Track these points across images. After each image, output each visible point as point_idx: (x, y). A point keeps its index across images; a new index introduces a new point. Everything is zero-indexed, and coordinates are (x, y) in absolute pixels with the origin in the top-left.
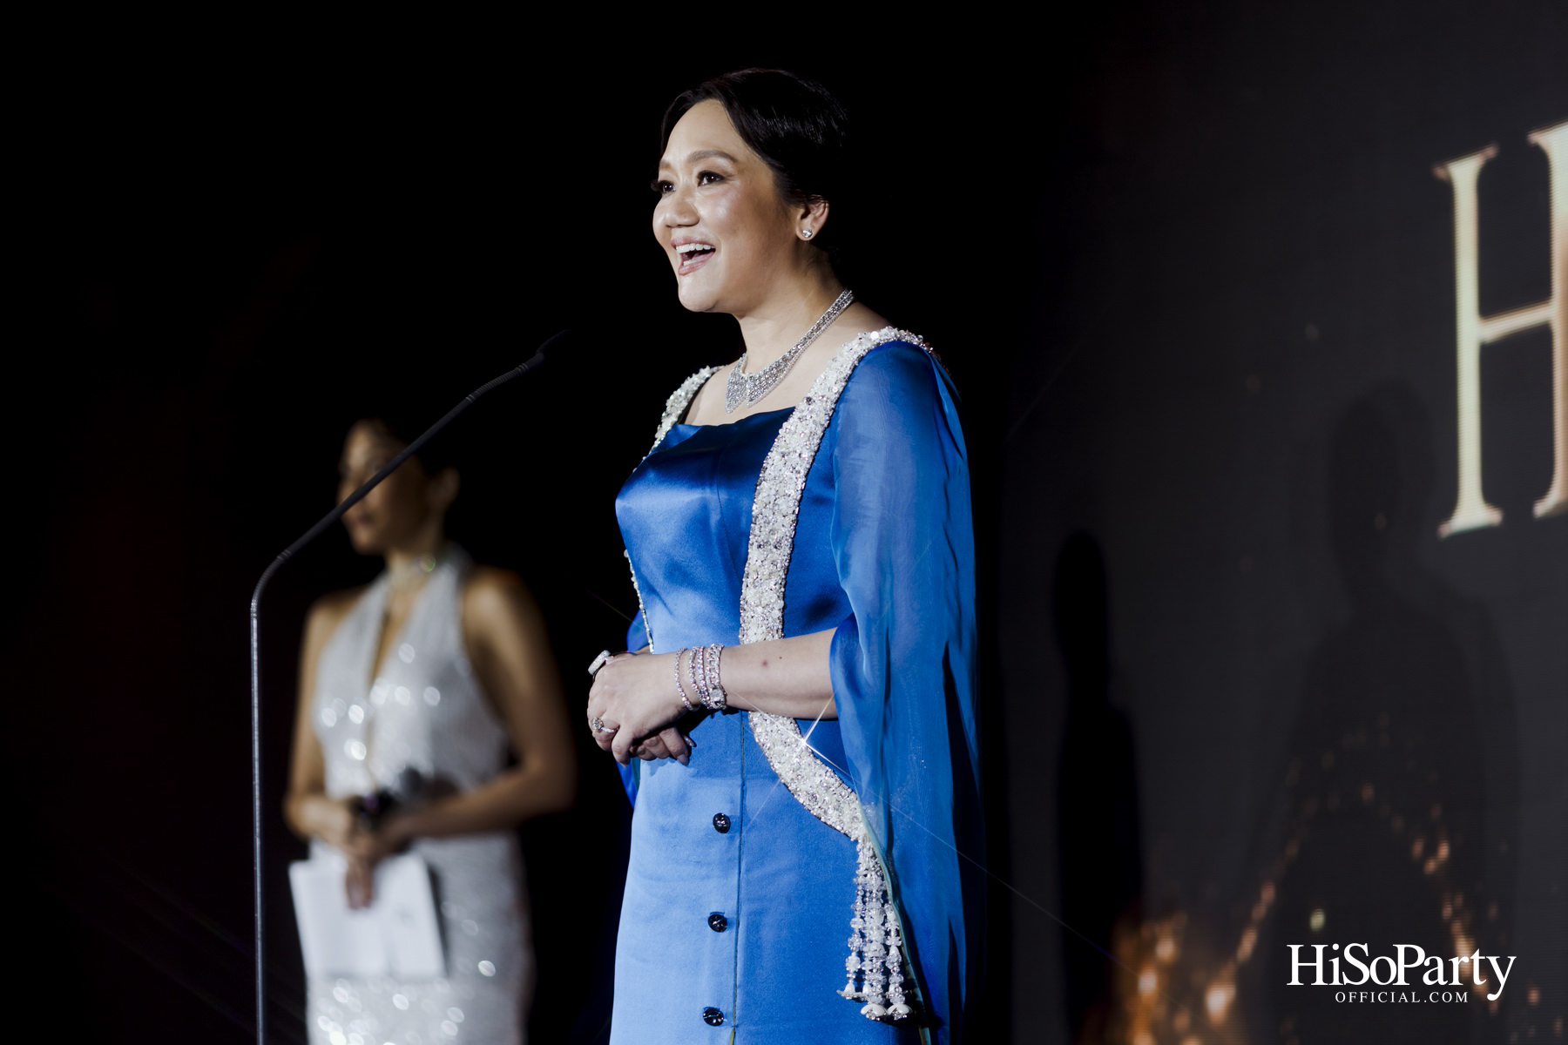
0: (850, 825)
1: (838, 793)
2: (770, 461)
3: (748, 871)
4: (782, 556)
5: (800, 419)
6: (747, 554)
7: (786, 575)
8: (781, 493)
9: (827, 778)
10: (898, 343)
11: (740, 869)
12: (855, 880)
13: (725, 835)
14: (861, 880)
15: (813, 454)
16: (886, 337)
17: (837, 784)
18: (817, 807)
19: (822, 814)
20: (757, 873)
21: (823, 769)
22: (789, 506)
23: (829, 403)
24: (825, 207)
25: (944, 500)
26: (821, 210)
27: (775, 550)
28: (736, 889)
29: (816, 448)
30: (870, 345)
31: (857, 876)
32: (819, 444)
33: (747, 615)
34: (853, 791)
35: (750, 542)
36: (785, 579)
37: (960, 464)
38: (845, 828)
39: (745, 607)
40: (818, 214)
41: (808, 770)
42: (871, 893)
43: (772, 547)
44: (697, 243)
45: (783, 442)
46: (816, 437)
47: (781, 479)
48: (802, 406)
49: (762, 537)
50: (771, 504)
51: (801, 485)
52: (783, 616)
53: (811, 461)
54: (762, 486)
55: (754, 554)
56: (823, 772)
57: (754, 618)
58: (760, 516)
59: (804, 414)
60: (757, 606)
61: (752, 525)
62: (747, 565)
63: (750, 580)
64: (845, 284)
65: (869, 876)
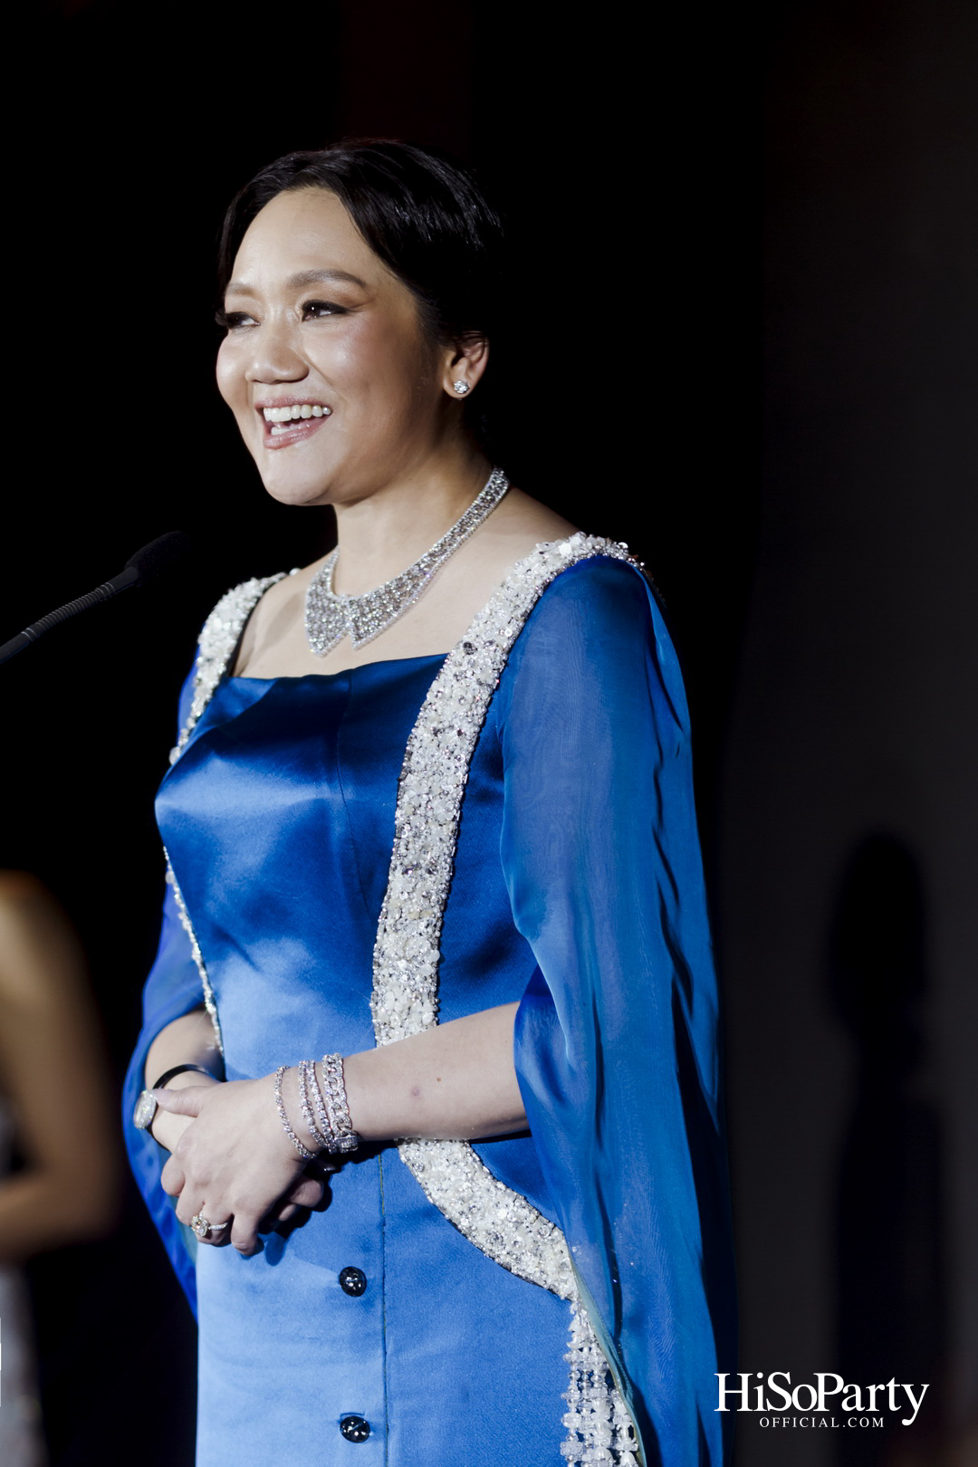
0: (556, 1276)
1: (534, 1230)
2: (414, 742)
3: (398, 1351)
4: (436, 884)
5: (455, 675)
6: (387, 882)
7: (442, 912)
8: (436, 791)
9: (515, 1209)
10: (599, 560)
11: (385, 1348)
12: (567, 1356)
13: (359, 1298)
14: (573, 1356)
15: (477, 729)
16: (581, 552)
17: (532, 1217)
18: (504, 1252)
19: (513, 1263)
20: (411, 1355)
21: (509, 1196)
22: (446, 812)
23: (499, 653)
24: (483, 347)
25: (654, 797)
26: (479, 352)
27: (427, 875)
28: (381, 1378)
29: (481, 721)
30: (559, 565)
31: (568, 1350)
32: (485, 714)
33: (382, 973)
34: (555, 1225)
35: (392, 866)
36: (442, 917)
37: (680, 736)
38: (549, 1282)
39: (381, 961)
40: (474, 357)
41: (486, 1199)
42: (591, 1374)
43: (423, 871)
44: (301, 404)
45: (433, 712)
46: (480, 703)
47: (435, 768)
48: (457, 655)
49: (410, 857)
50: (422, 808)
51: (461, 777)
52: (437, 973)
53: (474, 740)
54: (407, 780)
55: (397, 881)
56: (510, 1201)
57: (394, 977)
58: (407, 827)
59: (463, 669)
60: (400, 959)
61: (395, 840)
62: (386, 898)
63: (390, 921)
64: (494, 462)
65: (586, 1350)
